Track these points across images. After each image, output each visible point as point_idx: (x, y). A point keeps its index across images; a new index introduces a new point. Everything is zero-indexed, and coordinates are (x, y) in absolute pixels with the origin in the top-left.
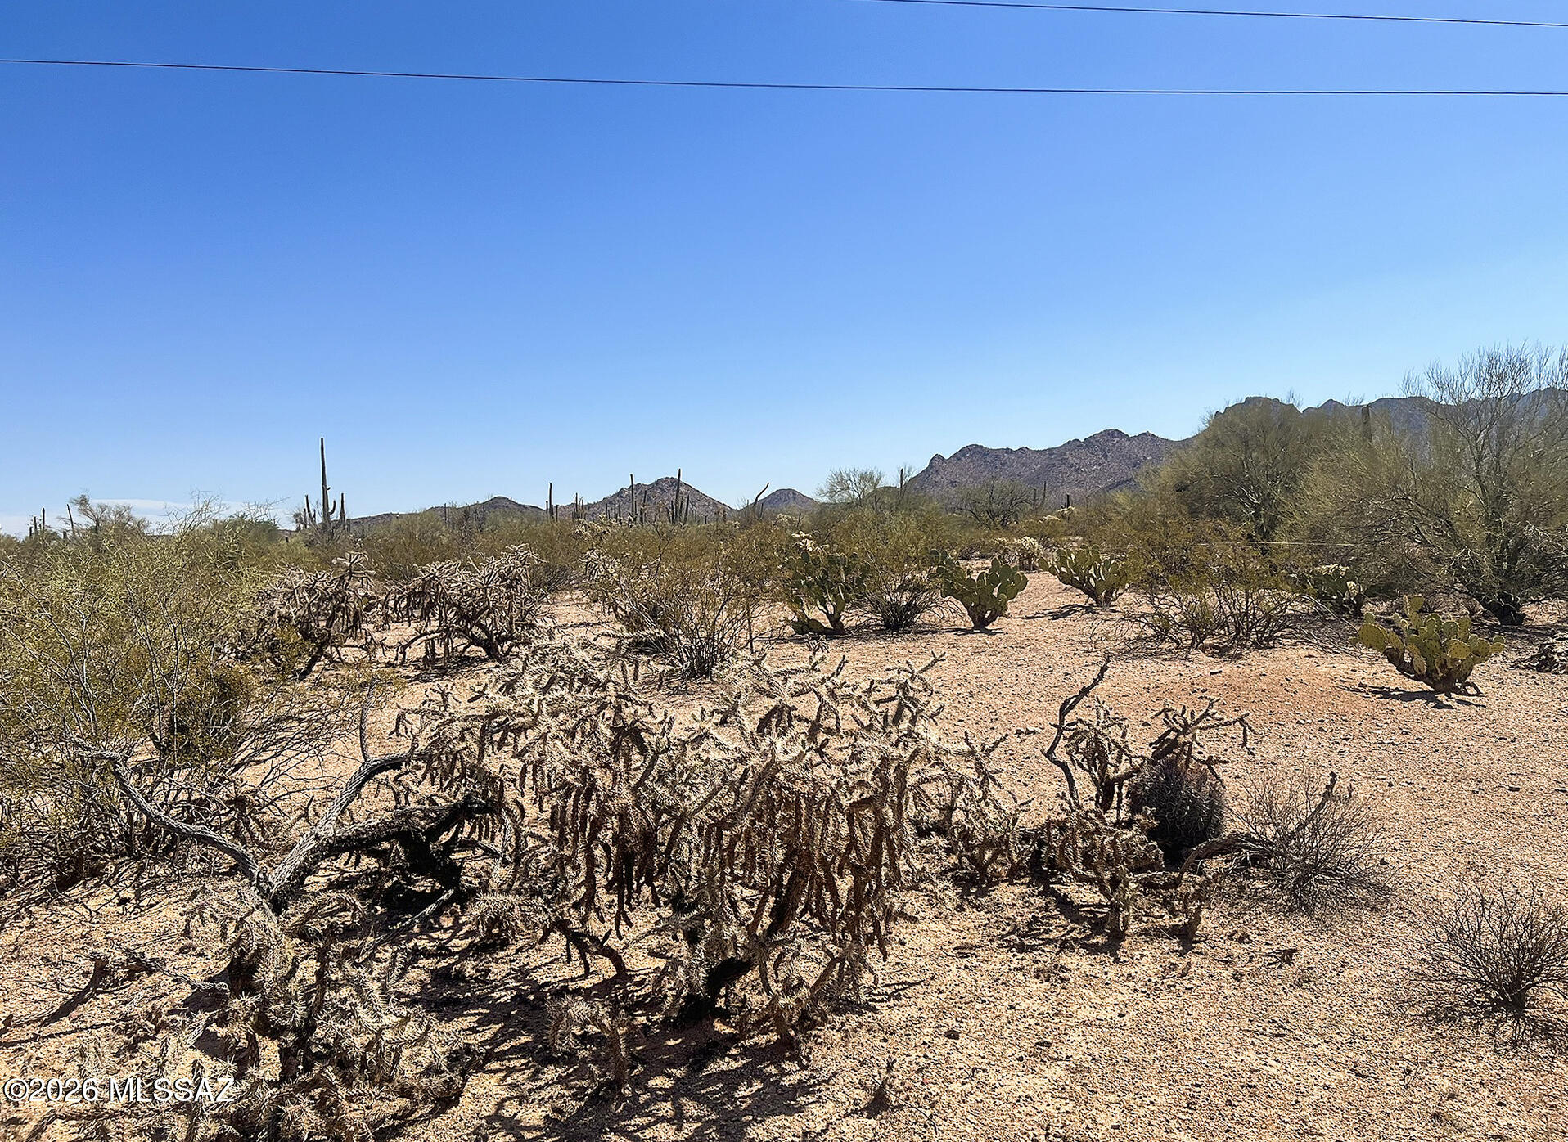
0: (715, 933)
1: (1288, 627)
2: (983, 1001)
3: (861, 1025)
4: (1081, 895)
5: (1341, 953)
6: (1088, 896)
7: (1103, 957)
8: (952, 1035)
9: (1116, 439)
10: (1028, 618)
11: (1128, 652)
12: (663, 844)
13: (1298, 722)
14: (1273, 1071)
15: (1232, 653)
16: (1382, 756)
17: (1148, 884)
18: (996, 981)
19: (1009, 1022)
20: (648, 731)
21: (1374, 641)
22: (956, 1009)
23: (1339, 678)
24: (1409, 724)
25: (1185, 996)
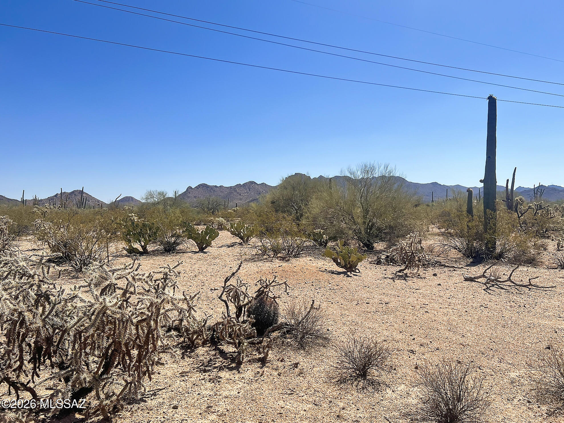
0: (77, 377)
1: (304, 250)
2: (189, 393)
3: (139, 408)
4: (228, 349)
5: (313, 363)
6: (230, 349)
7: (234, 371)
8: (175, 407)
9: (253, 185)
10: (219, 247)
11: (253, 259)
12: (56, 342)
13: (305, 283)
14: (288, 407)
15: (286, 259)
16: (330, 293)
17: (252, 343)
18: (194, 384)
19: (198, 400)
20: (52, 295)
21: (329, 255)
22: (178, 397)
23: (319, 267)
24: (339, 283)
25: (261, 383)
